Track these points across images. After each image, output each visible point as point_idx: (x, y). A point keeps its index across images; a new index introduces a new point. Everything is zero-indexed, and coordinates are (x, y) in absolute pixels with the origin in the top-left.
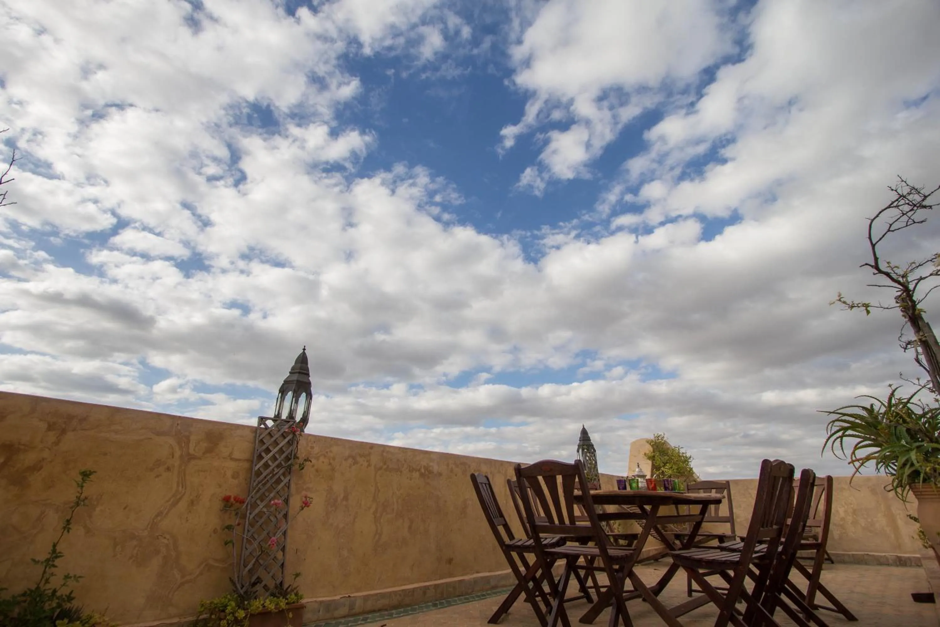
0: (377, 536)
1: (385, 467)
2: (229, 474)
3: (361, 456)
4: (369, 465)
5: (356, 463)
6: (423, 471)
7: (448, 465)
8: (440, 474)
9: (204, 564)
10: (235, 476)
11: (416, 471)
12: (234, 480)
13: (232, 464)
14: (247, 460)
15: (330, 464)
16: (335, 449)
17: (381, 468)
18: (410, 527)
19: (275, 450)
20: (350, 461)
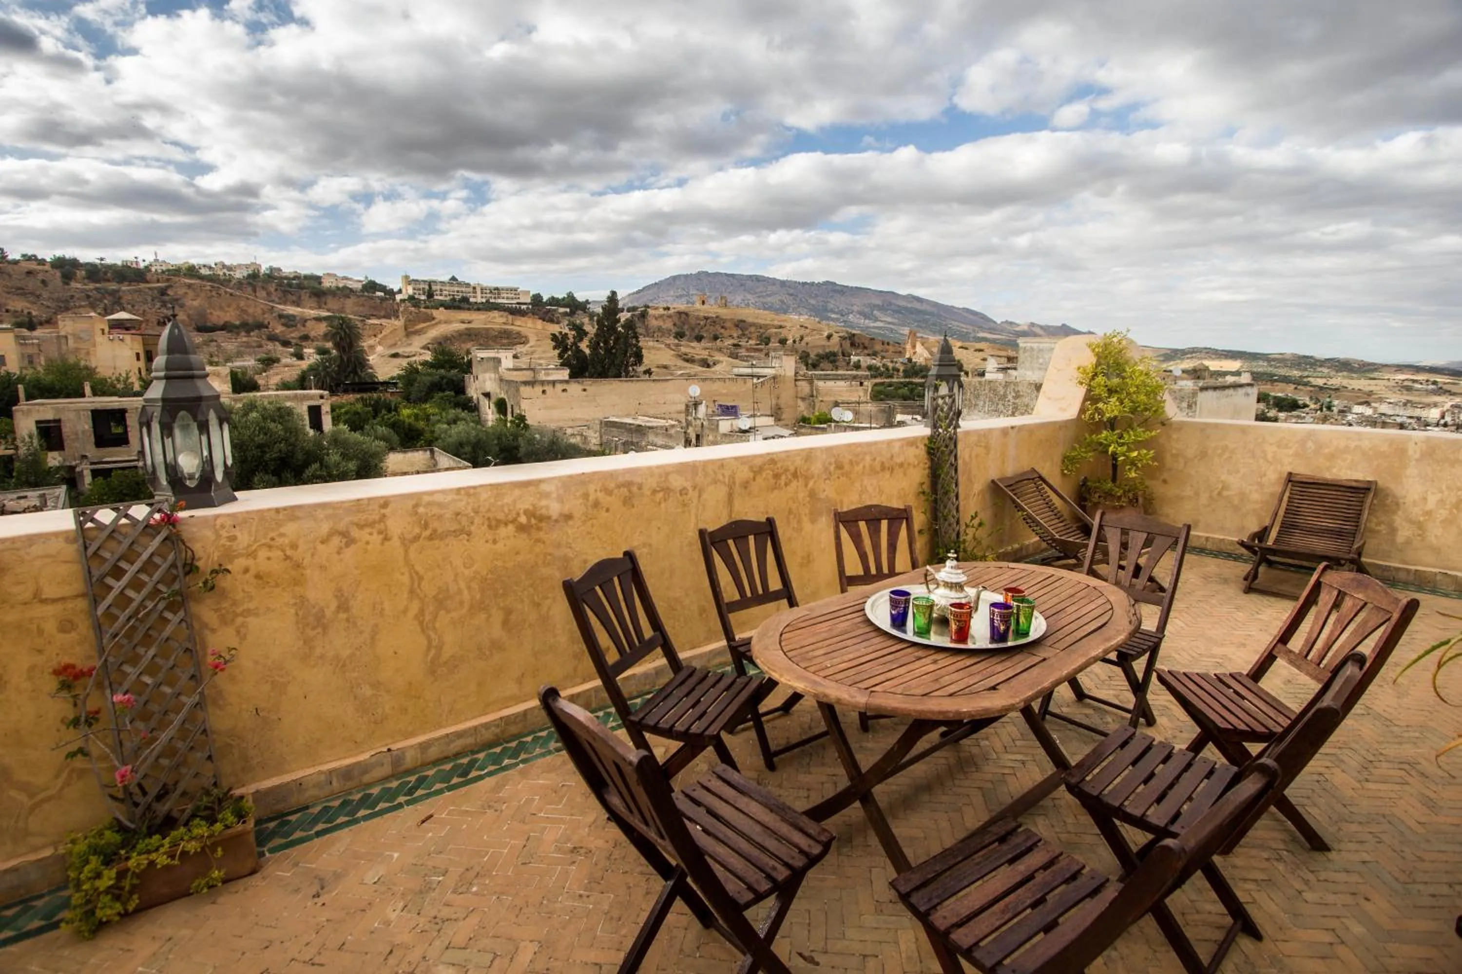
0: (433, 652)
1: (427, 533)
2: (50, 627)
3: (361, 527)
4: (386, 539)
5: (350, 541)
6: (523, 519)
7: (586, 496)
8: (568, 517)
9: (67, 771)
10: (66, 626)
11: (506, 524)
12: (67, 636)
13: (50, 610)
14: (83, 595)
15: (287, 558)
16: (290, 529)
17: (417, 538)
18: (505, 623)
19: (131, 570)
20: (336, 541)
